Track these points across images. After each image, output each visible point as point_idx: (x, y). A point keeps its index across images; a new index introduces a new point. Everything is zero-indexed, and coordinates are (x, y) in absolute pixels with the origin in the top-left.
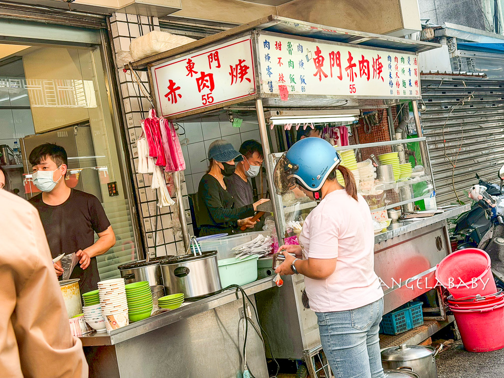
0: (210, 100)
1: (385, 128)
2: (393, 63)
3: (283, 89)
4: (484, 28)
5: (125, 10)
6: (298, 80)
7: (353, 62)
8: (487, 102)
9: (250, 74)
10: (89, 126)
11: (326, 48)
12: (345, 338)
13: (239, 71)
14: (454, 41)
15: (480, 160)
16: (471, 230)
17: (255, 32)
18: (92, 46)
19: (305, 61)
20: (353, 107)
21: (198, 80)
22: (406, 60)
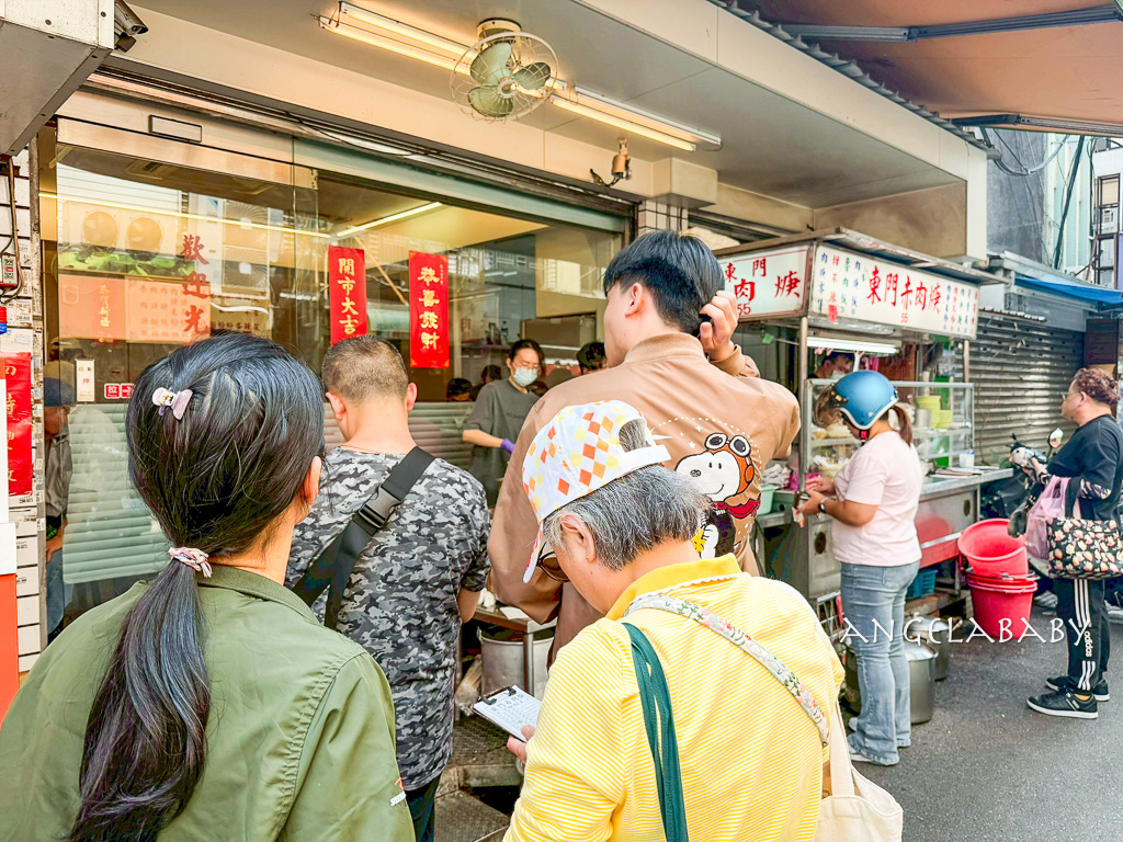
0: (747, 310)
1: (911, 363)
2: (952, 295)
3: (832, 308)
4: (1040, 260)
5: (656, 199)
6: (849, 301)
7: (909, 288)
8: (1034, 351)
9: (800, 288)
10: (595, 319)
11: (886, 269)
12: (871, 594)
13: (787, 283)
14: (1013, 274)
15: (1014, 417)
16: (996, 498)
17: (815, 243)
18: (614, 234)
19: (860, 281)
20: (896, 338)
21: (736, 287)
22: (966, 293)
